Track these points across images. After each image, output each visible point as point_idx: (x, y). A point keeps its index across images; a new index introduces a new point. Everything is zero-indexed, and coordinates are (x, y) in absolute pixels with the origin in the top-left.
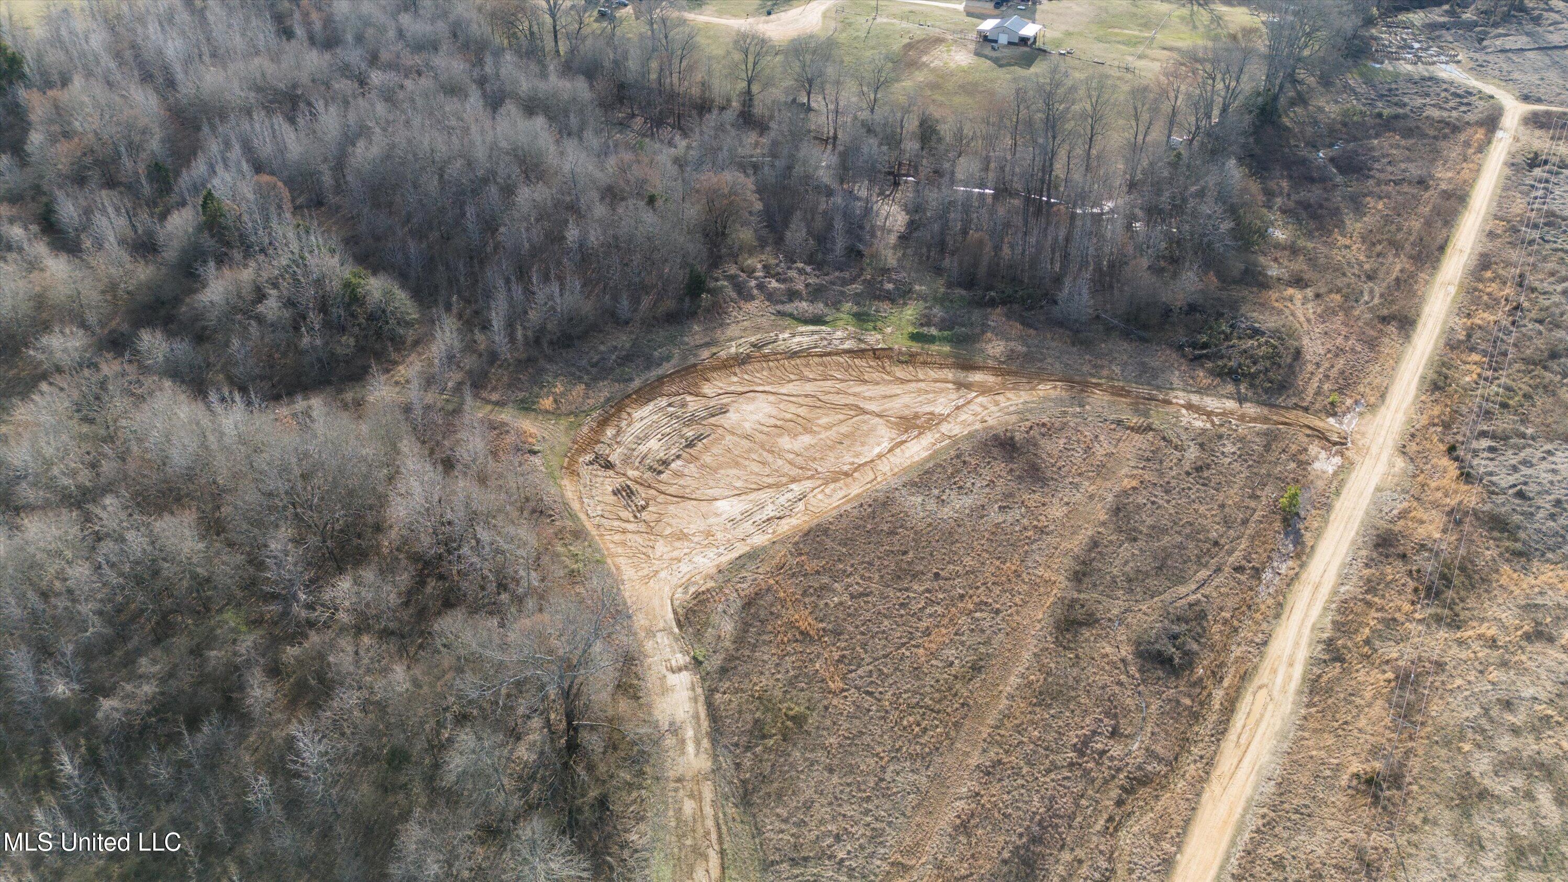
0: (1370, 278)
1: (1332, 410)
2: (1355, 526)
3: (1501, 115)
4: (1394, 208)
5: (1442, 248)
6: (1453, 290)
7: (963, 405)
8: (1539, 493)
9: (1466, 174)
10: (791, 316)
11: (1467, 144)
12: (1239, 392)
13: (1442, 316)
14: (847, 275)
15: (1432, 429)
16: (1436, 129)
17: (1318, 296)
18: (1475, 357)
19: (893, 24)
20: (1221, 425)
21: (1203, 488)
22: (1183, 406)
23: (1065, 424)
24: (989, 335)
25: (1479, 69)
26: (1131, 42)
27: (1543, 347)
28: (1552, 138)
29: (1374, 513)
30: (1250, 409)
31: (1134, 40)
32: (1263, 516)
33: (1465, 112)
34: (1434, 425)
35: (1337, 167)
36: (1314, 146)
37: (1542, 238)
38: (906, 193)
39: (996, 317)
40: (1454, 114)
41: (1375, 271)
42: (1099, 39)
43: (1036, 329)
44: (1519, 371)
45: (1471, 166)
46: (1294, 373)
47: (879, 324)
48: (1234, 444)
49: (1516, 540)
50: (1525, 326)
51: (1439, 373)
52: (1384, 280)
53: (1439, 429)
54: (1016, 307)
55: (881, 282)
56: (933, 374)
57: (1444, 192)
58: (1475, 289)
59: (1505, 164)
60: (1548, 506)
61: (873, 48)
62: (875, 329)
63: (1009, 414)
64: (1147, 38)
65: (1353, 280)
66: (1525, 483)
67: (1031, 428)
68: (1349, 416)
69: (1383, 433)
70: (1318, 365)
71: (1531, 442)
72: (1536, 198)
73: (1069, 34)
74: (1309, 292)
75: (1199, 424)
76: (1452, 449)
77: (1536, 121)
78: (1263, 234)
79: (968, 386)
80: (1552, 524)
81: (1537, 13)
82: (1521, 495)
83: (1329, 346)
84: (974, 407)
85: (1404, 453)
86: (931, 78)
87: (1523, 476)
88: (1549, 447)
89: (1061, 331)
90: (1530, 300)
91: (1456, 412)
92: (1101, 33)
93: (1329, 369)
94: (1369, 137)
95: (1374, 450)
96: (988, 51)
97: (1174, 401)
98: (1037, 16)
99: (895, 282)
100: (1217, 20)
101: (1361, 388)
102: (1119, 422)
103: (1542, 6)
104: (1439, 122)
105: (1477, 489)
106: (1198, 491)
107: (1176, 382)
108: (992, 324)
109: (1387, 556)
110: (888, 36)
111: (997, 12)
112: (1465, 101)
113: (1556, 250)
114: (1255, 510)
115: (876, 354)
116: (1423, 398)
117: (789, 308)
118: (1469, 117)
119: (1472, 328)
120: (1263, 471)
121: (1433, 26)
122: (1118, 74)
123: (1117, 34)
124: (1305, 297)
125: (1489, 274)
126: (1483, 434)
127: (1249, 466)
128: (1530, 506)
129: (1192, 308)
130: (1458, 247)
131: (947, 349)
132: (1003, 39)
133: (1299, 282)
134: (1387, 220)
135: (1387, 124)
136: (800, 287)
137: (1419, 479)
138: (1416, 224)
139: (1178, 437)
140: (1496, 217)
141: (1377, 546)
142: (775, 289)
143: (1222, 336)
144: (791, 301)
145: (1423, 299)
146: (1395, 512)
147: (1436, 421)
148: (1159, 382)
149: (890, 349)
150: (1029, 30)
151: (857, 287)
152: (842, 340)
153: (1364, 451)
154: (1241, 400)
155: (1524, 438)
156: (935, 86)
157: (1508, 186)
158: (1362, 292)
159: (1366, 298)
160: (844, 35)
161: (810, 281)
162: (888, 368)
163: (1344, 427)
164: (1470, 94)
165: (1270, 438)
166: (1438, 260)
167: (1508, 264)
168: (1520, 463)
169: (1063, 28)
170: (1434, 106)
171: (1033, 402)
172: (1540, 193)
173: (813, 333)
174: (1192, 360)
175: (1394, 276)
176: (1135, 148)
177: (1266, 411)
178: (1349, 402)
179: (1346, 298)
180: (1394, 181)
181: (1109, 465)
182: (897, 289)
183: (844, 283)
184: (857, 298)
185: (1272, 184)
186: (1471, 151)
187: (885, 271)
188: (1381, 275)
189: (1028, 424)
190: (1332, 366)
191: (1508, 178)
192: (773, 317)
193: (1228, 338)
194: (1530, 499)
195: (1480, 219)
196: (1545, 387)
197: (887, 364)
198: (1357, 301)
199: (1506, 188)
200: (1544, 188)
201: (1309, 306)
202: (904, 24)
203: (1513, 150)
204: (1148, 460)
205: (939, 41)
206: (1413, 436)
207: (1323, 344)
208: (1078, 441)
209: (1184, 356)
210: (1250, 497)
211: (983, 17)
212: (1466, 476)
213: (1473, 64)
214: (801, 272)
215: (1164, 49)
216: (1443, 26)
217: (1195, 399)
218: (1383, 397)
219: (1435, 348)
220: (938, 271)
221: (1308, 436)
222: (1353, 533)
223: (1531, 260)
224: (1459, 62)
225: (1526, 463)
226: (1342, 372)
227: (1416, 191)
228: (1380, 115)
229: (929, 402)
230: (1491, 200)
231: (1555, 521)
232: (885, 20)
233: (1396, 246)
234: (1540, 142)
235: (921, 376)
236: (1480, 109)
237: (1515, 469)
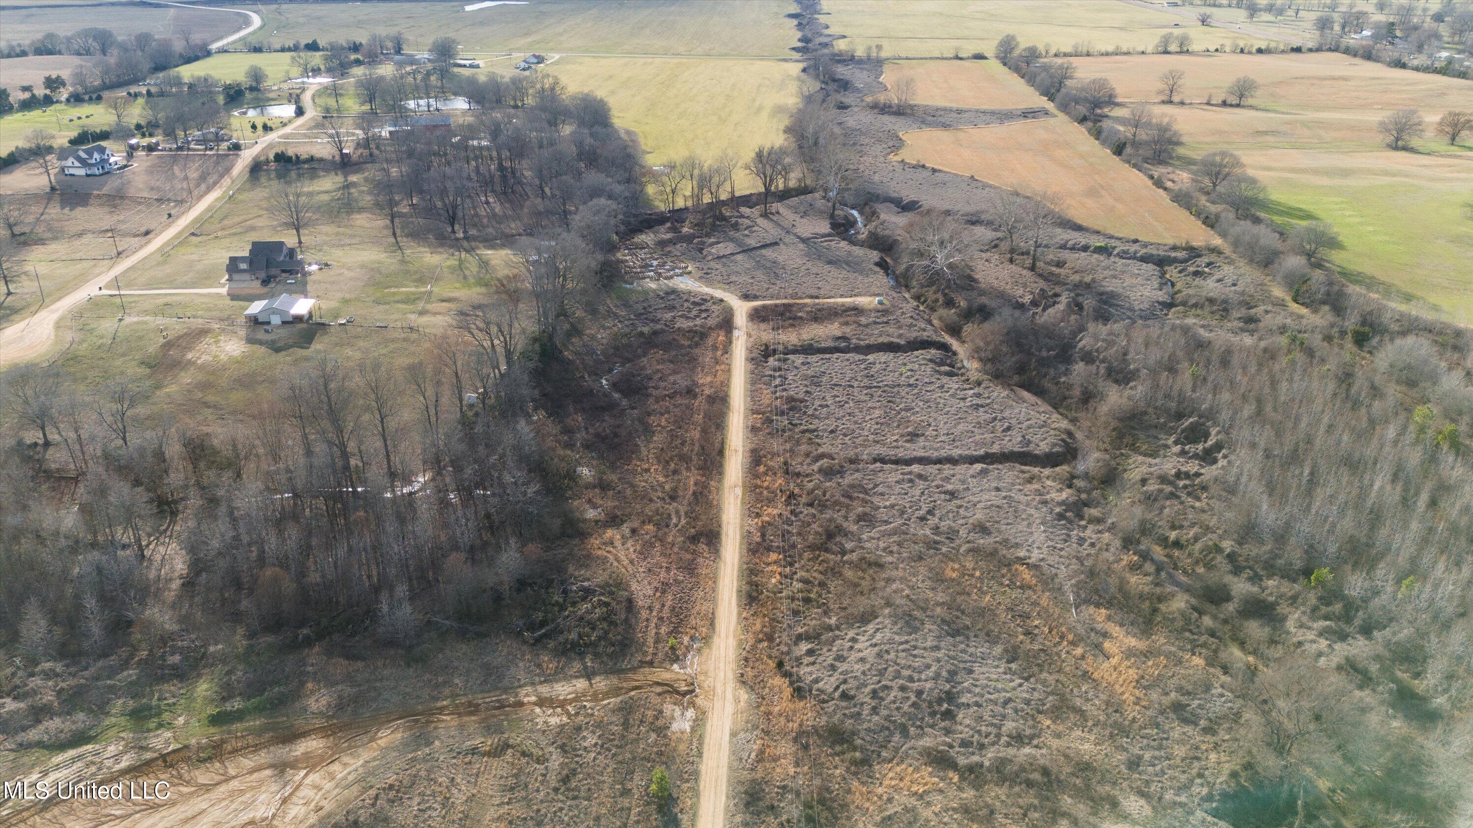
0: (673, 498)
1: (674, 656)
2: (724, 787)
3: (732, 315)
4: (675, 422)
5: (721, 453)
6: (739, 491)
7: (291, 794)
8: (858, 688)
9: (720, 377)
10: (40, 744)
11: (715, 348)
12: (586, 668)
13: (738, 521)
14: (113, 660)
15: (760, 646)
16: (688, 339)
17: (634, 531)
18: (773, 556)
19: (146, 323)
20: (577, 714)
21: (573, 803)
22: (535, 704)
23: (415, 776)
24: (310, 685)
25: (706, 277)
26: (409, 300)
27: (820, 530)
28: (773, 329)
29: (736, 764)
30: (601, 683)
31: (412, 297)
32: (639, 814)
33: (705, 318)
34: (761, 641)
35: (620, 391)
36: (597, 375)
37: (791, 423)
38: (184, 525)
39: (314, 656)
40: (698, 322)
41: (675, 489)
42: (377, 302)
43: (363, 659)
44: (809, 560)
45: (723, 367)
46: (630, 626)
47: (166, 716)
48: (594, 732)
49: (855, 749)
50: (801, 512)
51: (750, 583)
52: (684, 497)
53: (766, 644)
54: (336, 637)
55: (163, 657)
56: (247, 763)
57: (709, 396)
58: (756, 487)
59: (747, 359)
60: (867, 699)
61: (124, 355)
62: (160, 726)
63: (348, 787)
64: (424, 293)
65: (659, 504)
66: (845, 682)
67: (377, 797)
68: (690, 657)
69: (722, 665)
70: (650, 608)
71: (837, 633)
72: (776, 387)
73: (346, 301)
74: (626, 529)
75: (554, 721)
76: (780, 665)
77: (758, 316)
78: (572, 476)
79: (294, 765)
80: (877, 718)
81: (734, 220)
82: (845, 696)
83: (655, 584)
84: (306, 792)
85: (744, 683)
86: (200, 377)
87: (841, 674)
88: (851, 634)
89: (392, 652)
90: (798, 485)
91: (773, 620)
92: (379, 295)
93: (661, 611)
94: (639, 357)
95: (719, 690)
96: (261, 335)
97: (526, 700)
98: (309, 288)
99: (181, 651)
100: (484, 264)
101: (693, 621)
102: (474, 751)
103: (736, 214)
104: (689, 332)
105: (810, 703)
106: (570, 808)
107: (522, 676)
108: (310, 669)
109: (758, 814)
110: (140, 338)
111: (265, 290)
112: (703, 307)
113: (803, 432)
114: (629, 809)
115: (167, 761)
116: (745, 614)
117: (33, 735)
118: (711, 322)
119: (763, 527)
120: (628, 755)
121: (662, 244)
122: (403, 335)
123: (394, 294)
124: (623, 537)
125: (762, 469)
126: (799, 638)
127: (614, 755)
128: (855, 706)
129: (522, 584)
130: (733, 448)
131: (257, 722)
132: (276, 320)
133: (614, 521)
134: (673, 436)
135: (651, 341)
136: (49, 697)
137: (762, 708)
138: (696, 434)
139: (538, 745)
140: (754, 412)
141: (747, 804)
142: (12, 713)
143: (556, 609)
144: (38, 721)
145: (719, 508)
146: (753, 755)
147: (761, 636)
148: (506, 682)
149: (186, 747)
150: (302, 306)
151: (132, 673)
152: (117, 757)
153: (711, 693)
154: (589, 675)
155: (832, 630)
156: (205, 386)
157: (756, 379)
158: (670, 515)
159: (674, 520)
160: (85, 345)
161: (64, 685)
162: (186, 776)
163: (689, 671)
164: (705, 300)
165: (626, 710)
166: (721, 465)
167: (774, 455)
168: (835, 659)
169: (339, 295)
170: (681, 316)
171: (374, 759)
172: (778, 381)
173: (73, 760)
174: (534, 645)
175: (691, 492)
176: (429, 422)
177: (614, 680)
178: (686, 639)
179: (657, 524)
180: (668, 396)
181: (472, 814)
182: (186, 658)
183: (112, 672)
184: (134, 690)
185: (569, 421)
186: (719, 353)
187: (165, 639)
188: (680, 493)
189: (372, 792)
190: (663, 606)
191: (752, 373)
192: (12, 756)
193: (562, 608)
194: (853, 697)
195: (742, 417)
196: (832, 569)
197: (184, 769)
198: (667, 526)
199: (753, 383)
200: (780, 376)
201: (630, 543)
202: (161, 321)
203: (749, 345)
204: (512, 789)
205: (203, 332)
206: (746, 660)
207: (650, 583)
208: (433, 794)
209: (525, 642)
210: (622, 795)
211: (251, 298)
212: (799, 693)
213: (700, 274)
214: (48, 675)
215: (443, 301)
216: (670, 242)
217: (544, 690)
218: (712, 624)
219: (741, 557)
220: (236, 617)
221: (659, 694)
222: (724, 798)
223: (788, 446)
224: (690, 273)
225: (840, 658)
226: (673, 609)
227: (687, 401)
228: (642, 334)
229: (247, 806)
230: (745, 396)
231: (877, 714)
232: (135, 319)
233: (685, 459)
234: (766, 334)
235: (232, 772)
236: (716, 313)
237: (833, 668)
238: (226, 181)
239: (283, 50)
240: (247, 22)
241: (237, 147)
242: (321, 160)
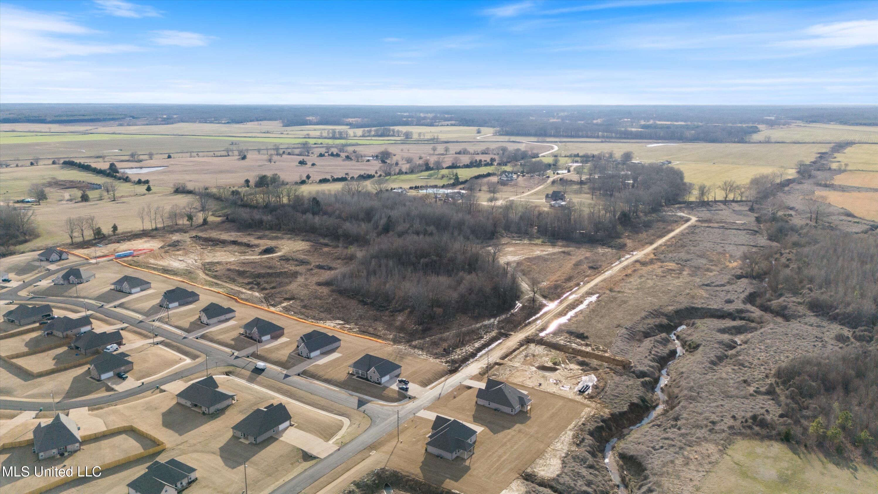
4: (656, 231)
27: (680, 246)
28: (701, 223)
59: (687, 226)
77: (699, 221)
94: (654, 223)
111: (555, 200)
118: (682, 220)
132: (557, 205)
152: (526, 242)
164: (684, 217)
180: (657, 228)
199: (685, 229)
211: (551, 201)
223: (684, 237)
234: (698, 224)
238: (546, 184)
239: (565, 157)
240: (552, 148)
241: (548, 177)
242: (574, 181)
